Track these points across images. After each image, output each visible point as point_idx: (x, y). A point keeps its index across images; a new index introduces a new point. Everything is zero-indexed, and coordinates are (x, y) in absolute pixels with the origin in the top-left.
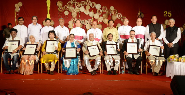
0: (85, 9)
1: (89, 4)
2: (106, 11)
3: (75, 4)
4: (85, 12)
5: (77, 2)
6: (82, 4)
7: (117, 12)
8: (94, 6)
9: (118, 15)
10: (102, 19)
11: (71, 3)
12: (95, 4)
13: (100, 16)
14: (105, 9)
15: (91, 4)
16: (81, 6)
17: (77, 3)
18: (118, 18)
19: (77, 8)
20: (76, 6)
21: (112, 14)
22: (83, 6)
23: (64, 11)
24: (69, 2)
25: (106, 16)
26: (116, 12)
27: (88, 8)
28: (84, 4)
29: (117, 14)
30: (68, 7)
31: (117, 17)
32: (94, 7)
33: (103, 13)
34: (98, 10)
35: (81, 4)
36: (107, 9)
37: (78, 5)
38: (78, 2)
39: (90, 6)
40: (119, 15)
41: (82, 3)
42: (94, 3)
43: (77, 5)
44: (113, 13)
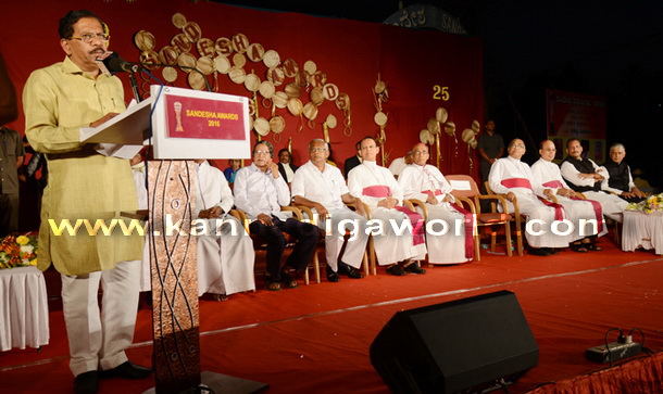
0: (232, 64)
1: (244, 47)
2: (293, 75)
3: (199, 47)
4: (231, 76)
5: (203, 40)
6: (221, 47)
7: (323, 81)
8: (259, 57)
9: (327, 88)
10: (285, 101)
11: (185, 40)
12: (261, 52)
13: (278, 89)
14: (290, 69)
15: (249, 51)
16: (216, 55)
17: (205, 42)
18: (327, 97)
19: (204, 59)
20: (202, 54)
21: (311, 87)
22: (223, 53)
23: (163, 66)
24: (176, 38)
25: (295, 91)
26: (321, 78)
27: (240, 60)
28: (227, 48)
29: (322, 85)
30: (174, 55)
31: (325, 94)
32: (257, 60)
33: (288, 81)
34: (270, 72)
35: (217, 47)
36: (296, 69)
37: (207, 50)
38: (208, 40)
39: (245, 54)
40: (330, 90)
41: (220, 43)
42: (257, 45)
43: (203, 48)
44: (314, 84)
